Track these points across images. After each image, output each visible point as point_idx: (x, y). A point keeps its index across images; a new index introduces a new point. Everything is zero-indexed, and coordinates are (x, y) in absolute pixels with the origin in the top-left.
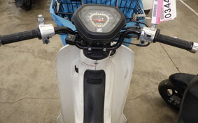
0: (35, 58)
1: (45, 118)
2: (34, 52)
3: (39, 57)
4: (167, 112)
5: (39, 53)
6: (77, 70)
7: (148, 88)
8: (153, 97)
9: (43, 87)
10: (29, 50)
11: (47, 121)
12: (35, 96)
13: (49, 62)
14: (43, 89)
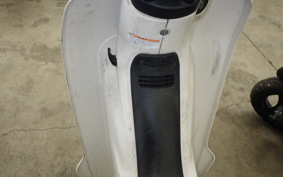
0: (27, 59)
1: (52, 165)
2: (23, 49)
3: (34, 58)
4: (267, 135)
5: (32, 50)
6: (113, 60)
7: (228, 98)
8: (239, 111)
9: (44, 110)
10: (14, 46)
11: (57, 170)
12: (32, 126)
13: (51, 65)
14: (46, 113)
